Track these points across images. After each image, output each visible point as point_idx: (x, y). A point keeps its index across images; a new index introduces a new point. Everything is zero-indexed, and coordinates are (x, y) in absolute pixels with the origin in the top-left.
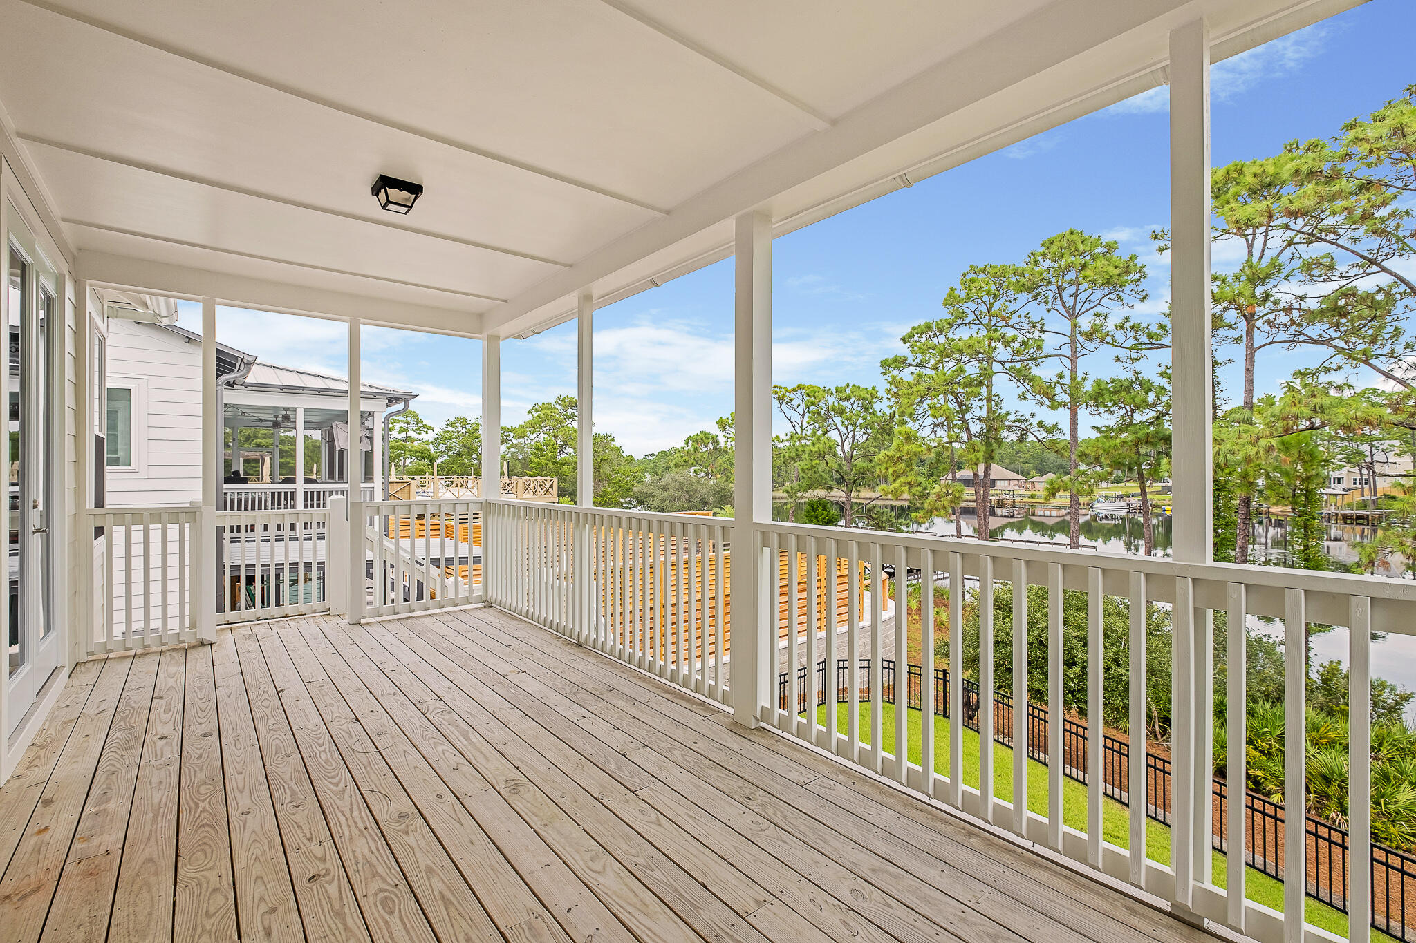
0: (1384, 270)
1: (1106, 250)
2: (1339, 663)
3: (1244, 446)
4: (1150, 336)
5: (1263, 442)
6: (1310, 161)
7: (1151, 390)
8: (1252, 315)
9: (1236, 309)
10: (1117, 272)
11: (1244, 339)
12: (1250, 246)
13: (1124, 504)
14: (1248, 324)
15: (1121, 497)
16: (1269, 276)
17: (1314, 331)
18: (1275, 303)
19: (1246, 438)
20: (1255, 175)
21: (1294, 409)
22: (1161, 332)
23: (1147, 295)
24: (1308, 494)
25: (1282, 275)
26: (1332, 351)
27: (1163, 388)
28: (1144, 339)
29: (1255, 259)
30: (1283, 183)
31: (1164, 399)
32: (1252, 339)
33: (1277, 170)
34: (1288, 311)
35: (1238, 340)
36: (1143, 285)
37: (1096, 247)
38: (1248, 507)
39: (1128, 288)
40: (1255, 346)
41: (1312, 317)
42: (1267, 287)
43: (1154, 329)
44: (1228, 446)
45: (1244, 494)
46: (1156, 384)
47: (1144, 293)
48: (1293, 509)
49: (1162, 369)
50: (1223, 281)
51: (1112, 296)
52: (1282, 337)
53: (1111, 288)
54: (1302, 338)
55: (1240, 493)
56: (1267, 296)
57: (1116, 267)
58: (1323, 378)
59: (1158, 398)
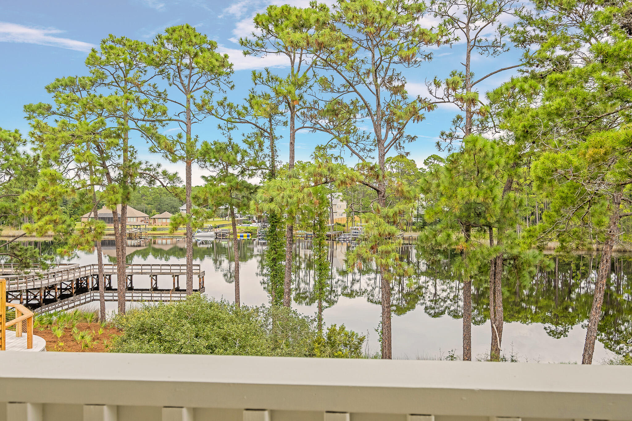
0: (355, 91)
1: (209, 47)
2: (335, 325)
3: (296, 192)
4: (239, 114)
5: (306, 190)
6: (323, 15)
7: (238, 152)
8: (294, 107)
9: (286, 102)
10: (217, 64)
11: (289, 123)
12: (293, 63)
13: (212, 233)
14: (292, 113)
15: (211, 228)
16: (302, 85)
17: (324, 122)
18: (305, 103)
19: (297, 188)
20: (297, 16)
21: (320, 170)
22: (244, 111)
23: (234, 86)
24: (321, 222)
25: (308, 85)
26: (332, 136)
27: (246, 151)
28: (235, 115)
29: (295, 72)
30: (310, 27)
31: (246, 159)
32: (293, 123)
33: (307, 17)
34: (311, 108)
35: (285, 124)
36: (232, 77)
37: (204, 43)
38: (292, 233)
39: (222, 78)
40: (295, 128)
41: (323, 114)
42: (302, 91)
43: (240, 108)
44: (287, 193)
45: (290, 225)
46: (241, 148)
47: (232, 84)
48: (314, 233)
49: (244, 138)
50: (281, 82)
51: (213, 82)
52: (308, 124)
53: (213, 76)
54: (318, 126)
55: (288, 224)
56: (301, 97)
57: (217, 60)
58: (330, 152)
59: (243, 158)
